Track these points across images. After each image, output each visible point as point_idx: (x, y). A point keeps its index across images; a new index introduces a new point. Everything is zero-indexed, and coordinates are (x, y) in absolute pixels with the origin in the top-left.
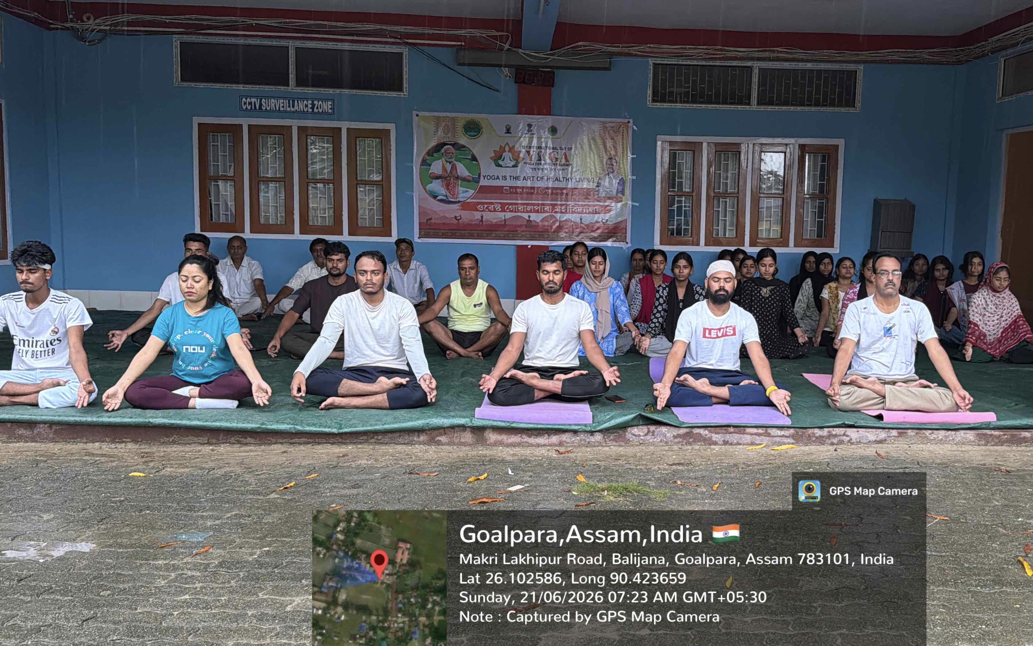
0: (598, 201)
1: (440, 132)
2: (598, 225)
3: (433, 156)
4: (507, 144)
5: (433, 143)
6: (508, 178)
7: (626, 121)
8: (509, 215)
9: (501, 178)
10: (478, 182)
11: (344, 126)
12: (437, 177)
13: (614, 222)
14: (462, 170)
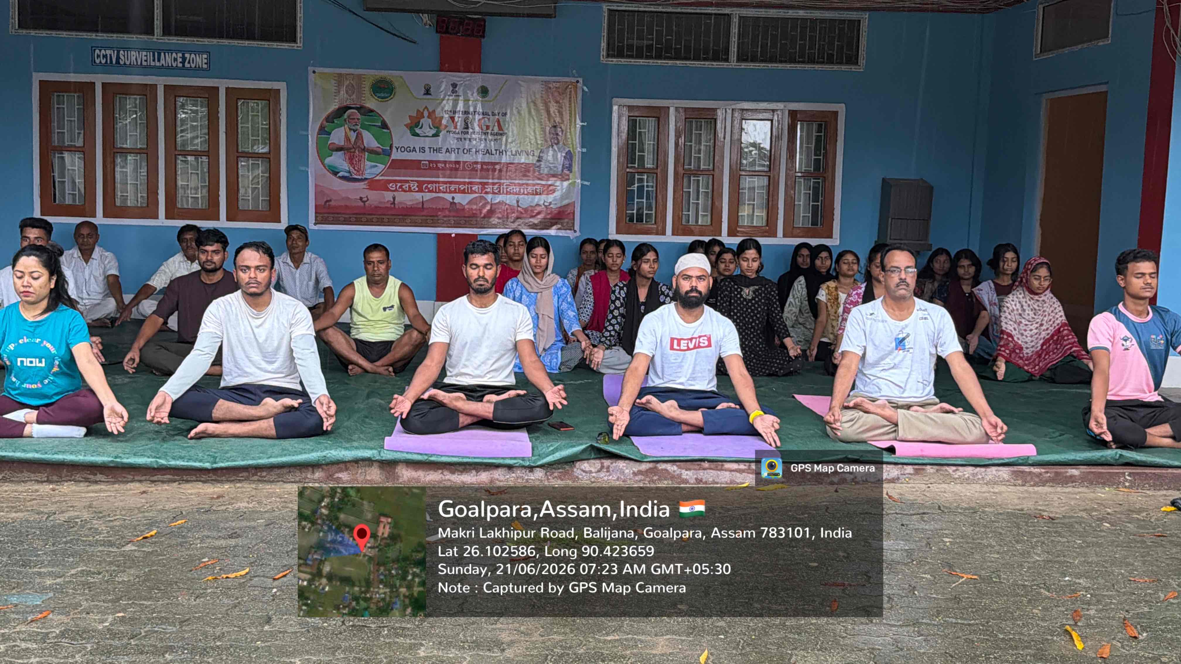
0: (539, 179)
1: (343, 92)
2: (538, 209)
3: (333, 122)
4: (426, 107)
5: (334, 106)
6: (427, 150)
7: (574, 80)
8: (428, 196)
9: (418, 150)
10: (390, 155)
11: (223, 85)
12: (340, 149)
13: (559, 205)
14: (369, 140)
